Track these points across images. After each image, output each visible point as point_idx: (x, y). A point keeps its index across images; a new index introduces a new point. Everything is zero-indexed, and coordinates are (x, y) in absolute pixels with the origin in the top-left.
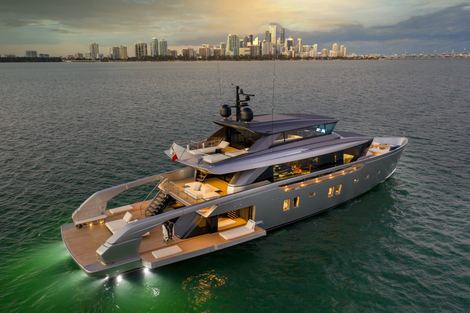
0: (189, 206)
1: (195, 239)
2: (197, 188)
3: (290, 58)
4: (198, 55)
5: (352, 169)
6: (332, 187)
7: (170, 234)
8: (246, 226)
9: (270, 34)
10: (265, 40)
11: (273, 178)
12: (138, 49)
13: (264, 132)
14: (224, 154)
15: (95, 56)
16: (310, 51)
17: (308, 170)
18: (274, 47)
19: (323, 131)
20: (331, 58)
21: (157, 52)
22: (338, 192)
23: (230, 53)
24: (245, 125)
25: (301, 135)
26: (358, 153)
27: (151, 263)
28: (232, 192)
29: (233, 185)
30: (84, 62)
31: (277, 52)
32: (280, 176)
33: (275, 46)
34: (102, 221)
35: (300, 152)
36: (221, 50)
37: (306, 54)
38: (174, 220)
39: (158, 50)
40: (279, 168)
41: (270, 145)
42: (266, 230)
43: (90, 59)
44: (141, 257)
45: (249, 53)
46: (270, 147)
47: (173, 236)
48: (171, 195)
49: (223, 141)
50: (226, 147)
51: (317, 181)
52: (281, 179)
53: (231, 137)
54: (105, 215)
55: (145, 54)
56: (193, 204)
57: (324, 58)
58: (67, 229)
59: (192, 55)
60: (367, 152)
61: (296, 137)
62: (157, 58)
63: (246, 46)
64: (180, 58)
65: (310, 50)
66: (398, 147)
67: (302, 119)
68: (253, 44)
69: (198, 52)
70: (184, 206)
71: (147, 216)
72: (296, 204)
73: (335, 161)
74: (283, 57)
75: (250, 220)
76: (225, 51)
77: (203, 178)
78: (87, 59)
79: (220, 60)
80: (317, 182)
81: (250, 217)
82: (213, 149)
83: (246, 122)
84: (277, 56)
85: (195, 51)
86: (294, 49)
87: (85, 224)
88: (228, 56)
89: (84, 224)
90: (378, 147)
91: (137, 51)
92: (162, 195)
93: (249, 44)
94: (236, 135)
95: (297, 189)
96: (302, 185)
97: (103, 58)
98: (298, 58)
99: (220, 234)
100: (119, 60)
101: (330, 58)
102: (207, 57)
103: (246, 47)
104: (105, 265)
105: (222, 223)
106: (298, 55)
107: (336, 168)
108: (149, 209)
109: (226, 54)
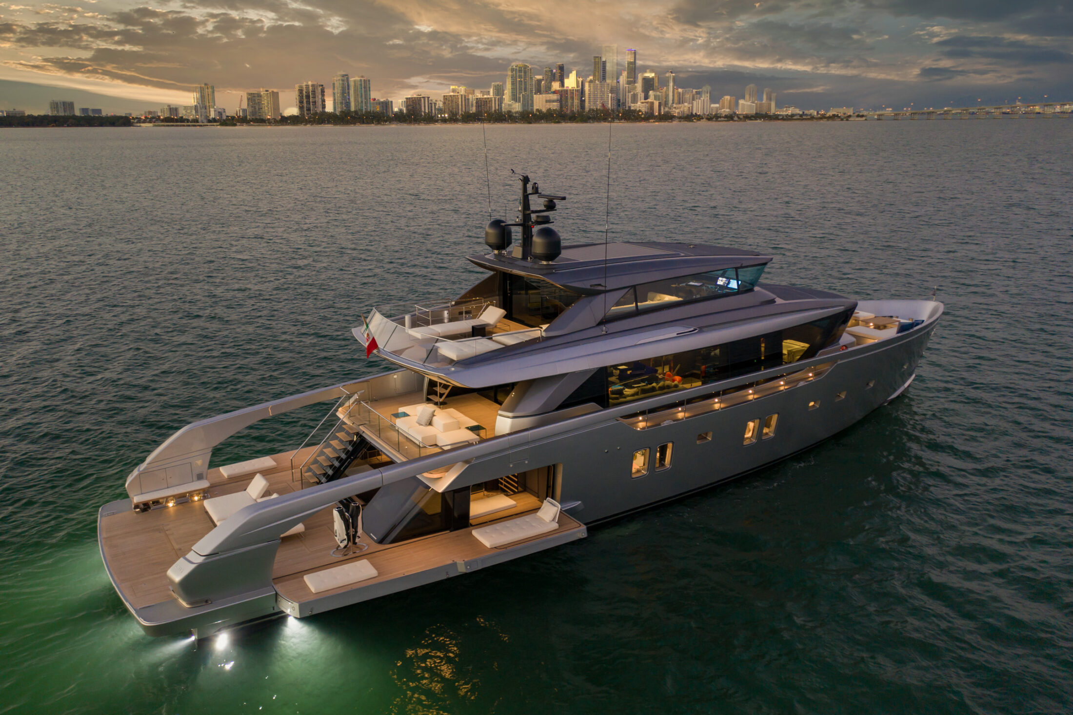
0: (403, 464)
1: (412, 545)
2: (425, 419)
3: (649, 117)
4: (441, 111)
5: (804, 376)
6: (752, 420)
7: (352, 531)
8: (540, 514)
9: (604, 63)
10: (591, 78)
11: (608, 398)
12: (304, 98)
13: (586, 285)
14: (491, 339)
15: (206, 112)
16: (695, 103)
17: (696, 377)
18: (612, 92)
19: (734, 284)
20: (741, 117)
21: (348, 104)
22: (769, 432)
23: (514, 106)
24: (541, 270)
25: (680, 294)
26: (819, 337)
27: (297, 604)
28: (507, 431)
29: (510, 414)
30: (181, 126)
31: (619, 103)
32: (628, 391)
33: (614, 90)
34: (198, 495)
35: (675, 335)
36: (493, 99)
37: (685, 108)
38: (367, 496)
39: (349, 99)
40: (629, 372)
41: (600, 317)
42: (585, 524)
43: (196, 121)
44: (276, 587)
45: (555, 106)
46: (602, 323)
47: (359, 537)
48: (364, 435)
49: (490, 307)
50: (499, 321)
51: (717, 404)
52: (629, 398)
53: (514, 296)
54: (206, 481)
55: (320, 109)
56: (411, 458)
57: (726, 117)
58: (113, 514)
59: (427, 111)
60: (841, 336)
61: (668, 298)
62: (346, 116)
63: (548, 89)
64: (400, 118)
65: (693, 99)
66: (918, 324)
67: (682, 255)
68: (566, 84)
69: (440, 104)
70: (391, 463)
71: (305, 484)
72: (665, 461)
73: (763, 358)
74: (634, 116)
75: (548, 498)
76: (501, 101)
77: (444, 394)
78: (188, 121)
79: (490, 122)
80: (717, 406)
81: (550, 492)
82: (465, 325)
83: (545, 263)
84: (619, 112)
85: (434, 101)
86: (659, 96)
87: (156, 502)
88: (509, 112)
89: (154, 503)
90: (871, 324)
91: (301, 102)
92: (343, 433)
93: (556, 86)
94: (523, 292)
95: (666, 423)
96: (681, 415)
97: (224, 118)
98: (667, 117)
99: (475, 533)
100: (261, 121)
101: (739, 118)
102: (462, 114)
103: (549, 93)
104: (188, 606)
105: (479, 507)
106: (667, 109)
107: (764, 373)
108: (311, 467)
109: (505, 108)
